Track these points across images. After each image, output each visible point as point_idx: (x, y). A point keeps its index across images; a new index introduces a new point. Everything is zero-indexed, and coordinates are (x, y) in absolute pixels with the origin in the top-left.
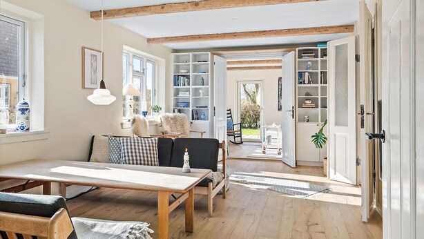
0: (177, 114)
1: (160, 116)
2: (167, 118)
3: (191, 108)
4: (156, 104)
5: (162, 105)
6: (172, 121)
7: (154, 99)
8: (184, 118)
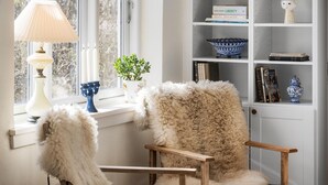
0: (204, 84)
1: (144, 94)
2: (166, 101)
3: (251, 62)
4: (134, 51)
5: (154, 55)
6: (183, 111)
7: (126, 34)
8: (226, 96)
